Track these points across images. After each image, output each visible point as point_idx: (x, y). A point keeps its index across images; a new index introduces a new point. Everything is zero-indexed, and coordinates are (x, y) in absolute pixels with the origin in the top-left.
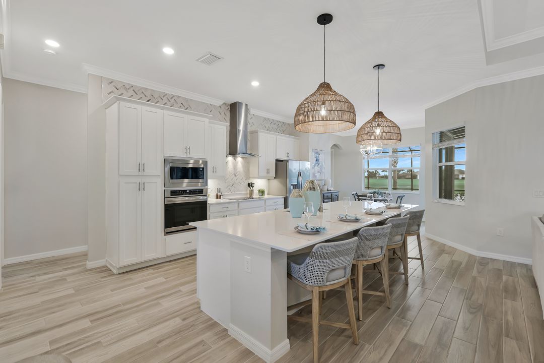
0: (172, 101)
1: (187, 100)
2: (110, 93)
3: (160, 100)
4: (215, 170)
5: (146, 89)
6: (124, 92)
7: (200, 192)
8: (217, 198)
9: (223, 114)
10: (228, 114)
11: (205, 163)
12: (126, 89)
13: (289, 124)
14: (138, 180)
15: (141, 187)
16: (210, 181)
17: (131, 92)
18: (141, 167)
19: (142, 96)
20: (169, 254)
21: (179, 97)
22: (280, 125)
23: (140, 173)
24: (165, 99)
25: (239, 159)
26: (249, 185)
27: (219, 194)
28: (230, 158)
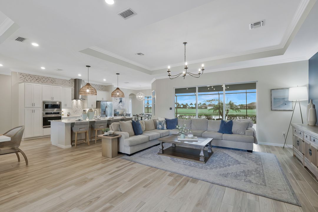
0: (47, 79)
1: (54, 79)
2: (21, 78)
3: (41, 79)
4: (66, 105)
5: (35, 75)
6: (26, 77)
7: (58, 113)
8: (68, 116)
9: (71, 83)
10: (74, 83)
11: (60, 103)
12: (27, 76)
13: (105, 86)
14: (32, 109)
15: (33, 111)
16: (63, 110)
17: (29, 77)
18: (33, 105)
19: (34, 78)
20: (45, 135)
21: (50, 78)
22: (100, 86)
23: (33, 107)
24: (44, 79)
25: (79, 101)
26: (84, 111)
27: (69, 114)
28: (75, 101)
